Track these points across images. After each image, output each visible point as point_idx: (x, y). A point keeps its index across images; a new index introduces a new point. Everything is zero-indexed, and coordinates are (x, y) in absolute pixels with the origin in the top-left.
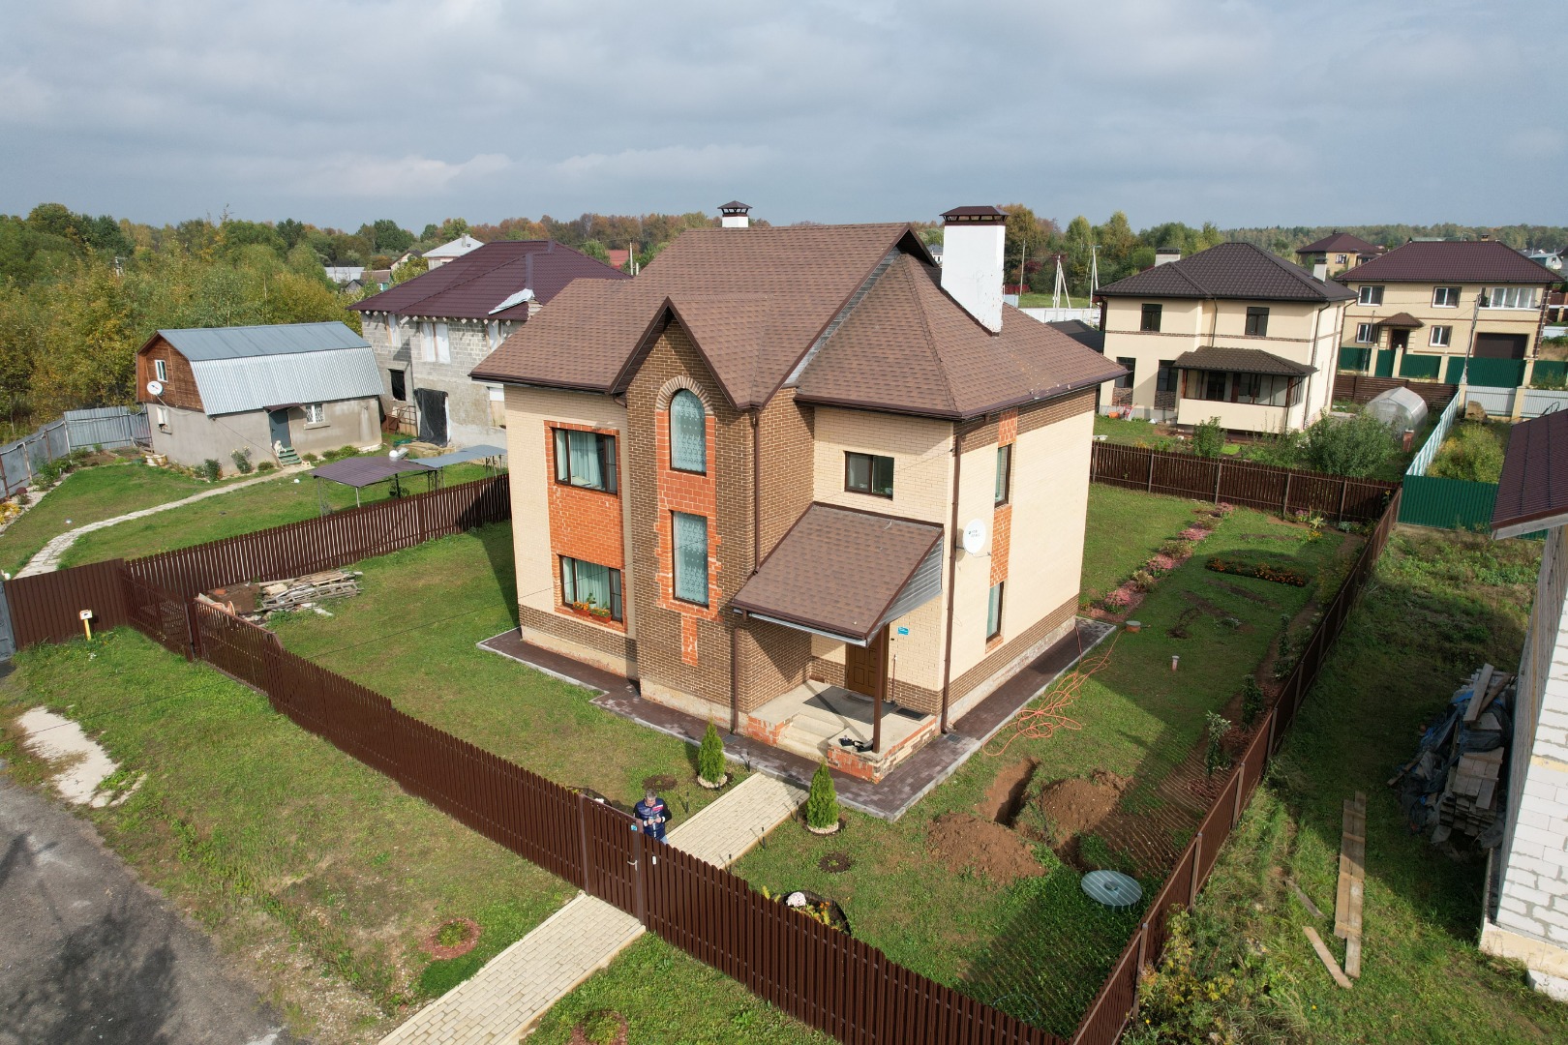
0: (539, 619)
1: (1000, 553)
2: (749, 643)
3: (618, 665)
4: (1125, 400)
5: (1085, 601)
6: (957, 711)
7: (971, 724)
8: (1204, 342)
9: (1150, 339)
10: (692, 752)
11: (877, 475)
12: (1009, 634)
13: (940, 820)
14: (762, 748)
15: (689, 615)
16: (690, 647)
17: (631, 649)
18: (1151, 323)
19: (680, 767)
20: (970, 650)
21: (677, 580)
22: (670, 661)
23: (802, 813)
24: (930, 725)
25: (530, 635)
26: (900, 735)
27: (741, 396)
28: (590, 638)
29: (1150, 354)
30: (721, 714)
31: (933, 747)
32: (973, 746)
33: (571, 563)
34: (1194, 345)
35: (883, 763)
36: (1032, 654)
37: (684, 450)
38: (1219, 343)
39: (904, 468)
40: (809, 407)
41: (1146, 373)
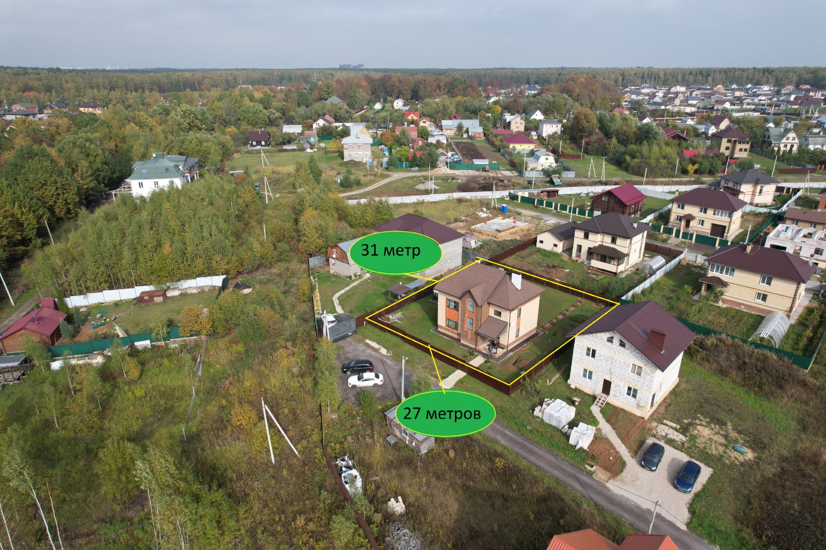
0: (441, 327)
1: (518, 324)
2: (479, 337)
3: (456, 336)
4: (578, 256)
5: (538, 328)
6: (509, 348)
7: (512, 350)
8: (601, 243)
9: (586, 241)
10: (470, 352)
11: (499, 314)
12: (520, 335)
13: (504, 364)
14: (480, 352)
15: (469, 332)
16: (469, 336)
17: (459, 335)
18: (586, 237)
19: (468, 354)
20: (512, 338)
21: (468, 326)
22: (466, 337)
23: (486, 362)
24: (505, 350)
25: (439, 329)
26: (500, 352)
27: (479, 304)
28: (452, 332)
29: (586, 245)
30: (474, 347)
31: (505, 354)
32: (511, 354)
33: (448, 319)
34: (597, 245)
35: (497, 356)
36: (525, 338)
37: (470, 308)
38: (604, 244)
39: (502, 314)
40: (489, 304)
41: (584, 250)
